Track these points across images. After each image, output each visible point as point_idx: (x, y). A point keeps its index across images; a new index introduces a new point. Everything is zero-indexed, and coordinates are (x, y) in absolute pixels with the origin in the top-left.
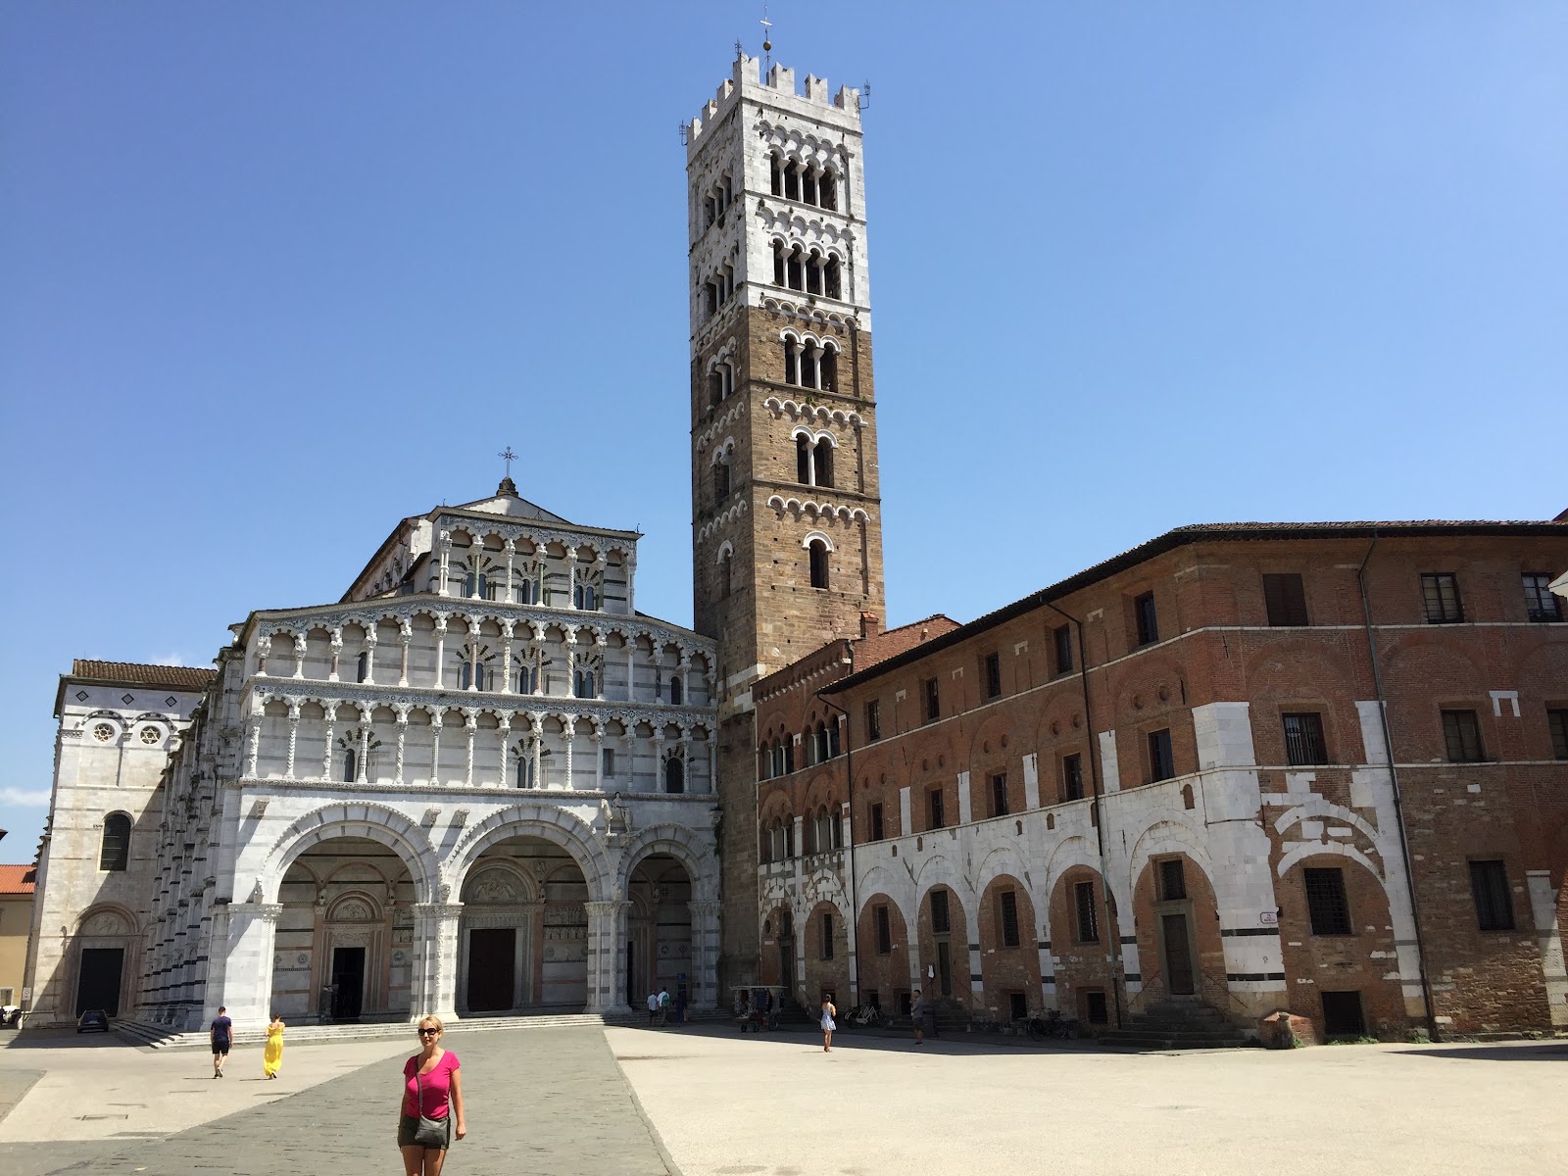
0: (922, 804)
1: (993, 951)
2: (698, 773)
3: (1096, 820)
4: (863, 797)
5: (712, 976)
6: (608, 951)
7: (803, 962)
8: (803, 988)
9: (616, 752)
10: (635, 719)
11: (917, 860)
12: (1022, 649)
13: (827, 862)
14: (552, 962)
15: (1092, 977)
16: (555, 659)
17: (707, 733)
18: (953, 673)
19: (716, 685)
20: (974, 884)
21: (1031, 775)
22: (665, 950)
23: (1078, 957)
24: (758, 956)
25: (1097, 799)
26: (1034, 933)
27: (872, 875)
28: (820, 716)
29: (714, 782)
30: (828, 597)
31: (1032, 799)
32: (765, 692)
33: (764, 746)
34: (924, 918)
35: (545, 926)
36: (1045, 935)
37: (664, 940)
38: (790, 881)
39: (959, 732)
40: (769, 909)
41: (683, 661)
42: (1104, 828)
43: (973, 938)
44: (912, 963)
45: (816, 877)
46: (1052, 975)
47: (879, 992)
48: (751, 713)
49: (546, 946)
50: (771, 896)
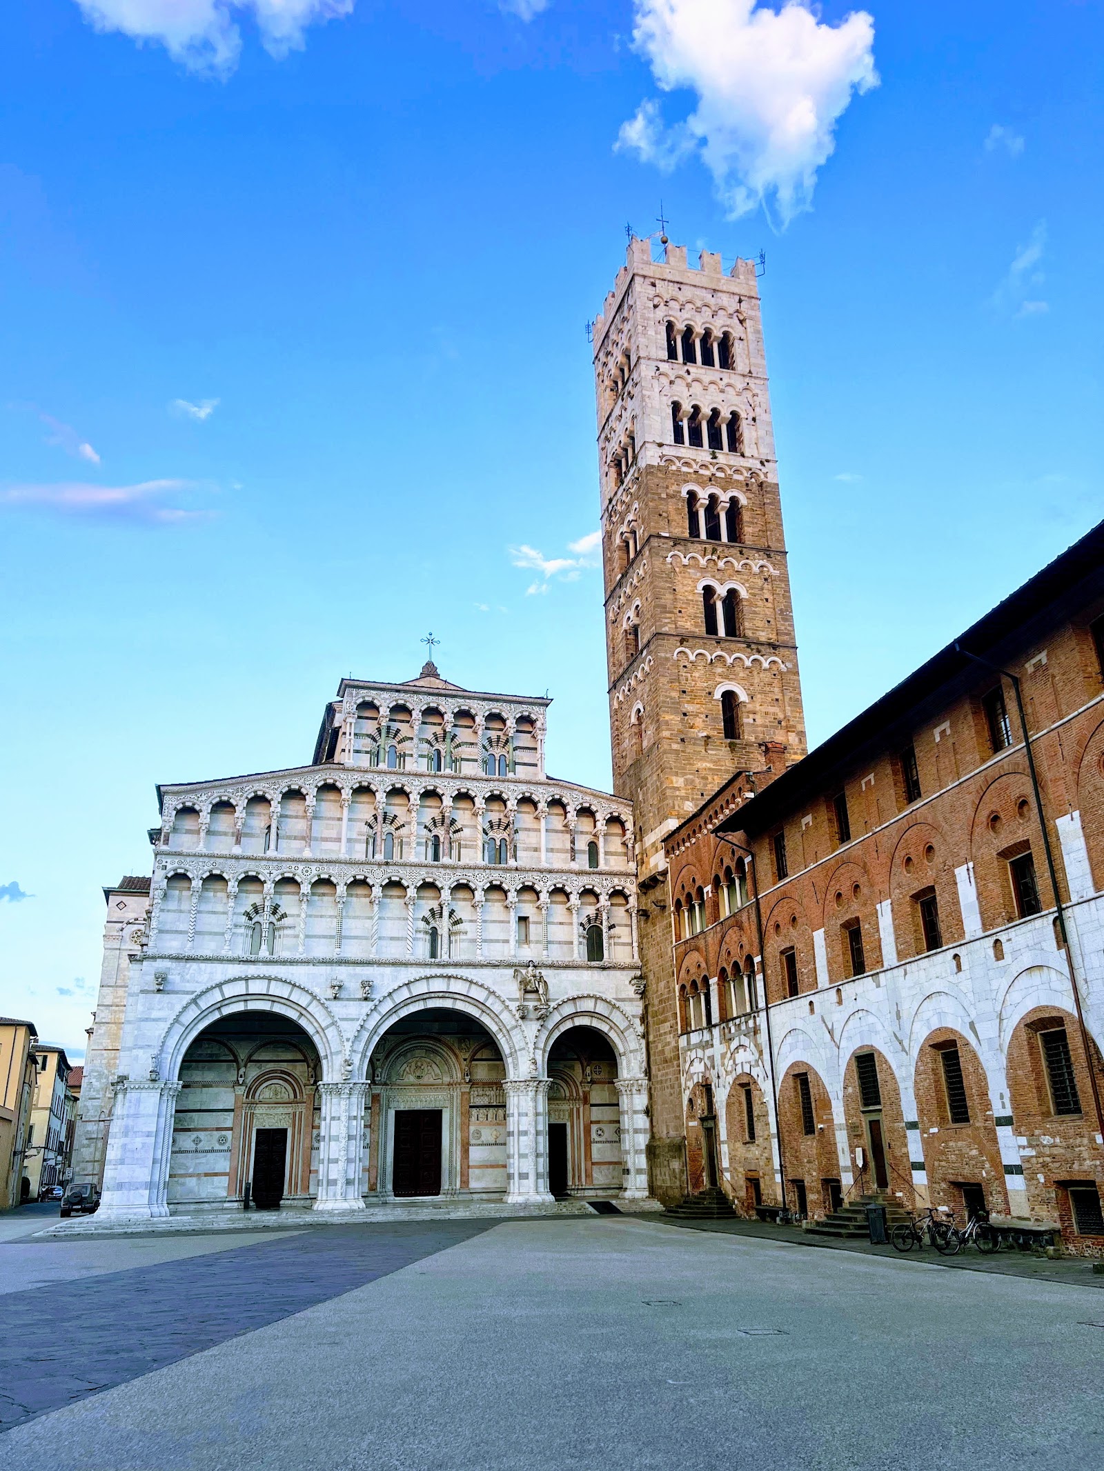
0: (838, 948)
1: (935, 1130)
2: (620, 941)
3: (1062, 938)
4: (775, 945)
5: (642, 1161)
6: (525, 1133)
7: (726, 1145)
8: (727, 1175)
9: (531, 919)
10: (548, 883)
11: (837, 1017)
12: (943, 732)
13: (743, 1027)
14: (479, 1145)
15: (1076, 1166)
16: (466, 826)
17: (626, 898)
18: (863, 782)
19: (633, 847)
20: (906, 1043)
21: (967, 892)
22: (600, 1132)
23: (1054, 1137)
24: (684, 1138)
25: (1060, 910)
26: (988, 1106)
27: (789, 1039)
28: (727, 862)
29: (636, 949)
30: (745, 748)
31: (972, 923)
32: (676, 847)
33: (678, 905)
34: (850, 1090)
35: (471, 1107)
36: (1004, 1107)
37: (598, 1122)
38: (709, 1052)
39: (875, 853)
40: (690, 1084)
41: (598, 824)
42: (1075, 951)
43: (911, 1114)
44: (839, 1146)
45: (734, 1044)
46: (1018, 1162)
47: (806, 1184)
48: (664, 873)
49: (472, 1128)
50: (692, 1070)
